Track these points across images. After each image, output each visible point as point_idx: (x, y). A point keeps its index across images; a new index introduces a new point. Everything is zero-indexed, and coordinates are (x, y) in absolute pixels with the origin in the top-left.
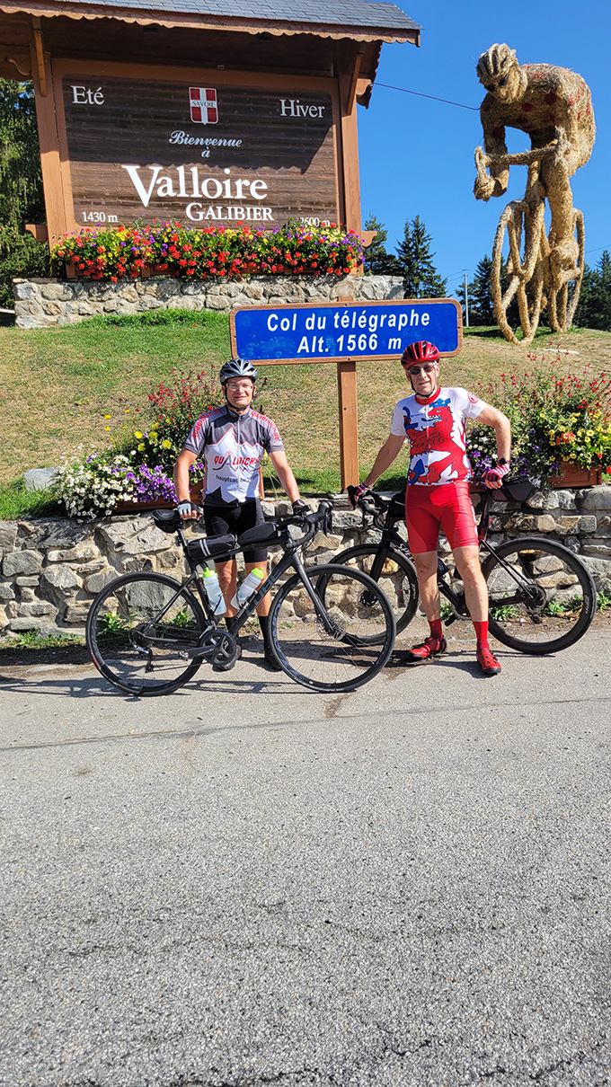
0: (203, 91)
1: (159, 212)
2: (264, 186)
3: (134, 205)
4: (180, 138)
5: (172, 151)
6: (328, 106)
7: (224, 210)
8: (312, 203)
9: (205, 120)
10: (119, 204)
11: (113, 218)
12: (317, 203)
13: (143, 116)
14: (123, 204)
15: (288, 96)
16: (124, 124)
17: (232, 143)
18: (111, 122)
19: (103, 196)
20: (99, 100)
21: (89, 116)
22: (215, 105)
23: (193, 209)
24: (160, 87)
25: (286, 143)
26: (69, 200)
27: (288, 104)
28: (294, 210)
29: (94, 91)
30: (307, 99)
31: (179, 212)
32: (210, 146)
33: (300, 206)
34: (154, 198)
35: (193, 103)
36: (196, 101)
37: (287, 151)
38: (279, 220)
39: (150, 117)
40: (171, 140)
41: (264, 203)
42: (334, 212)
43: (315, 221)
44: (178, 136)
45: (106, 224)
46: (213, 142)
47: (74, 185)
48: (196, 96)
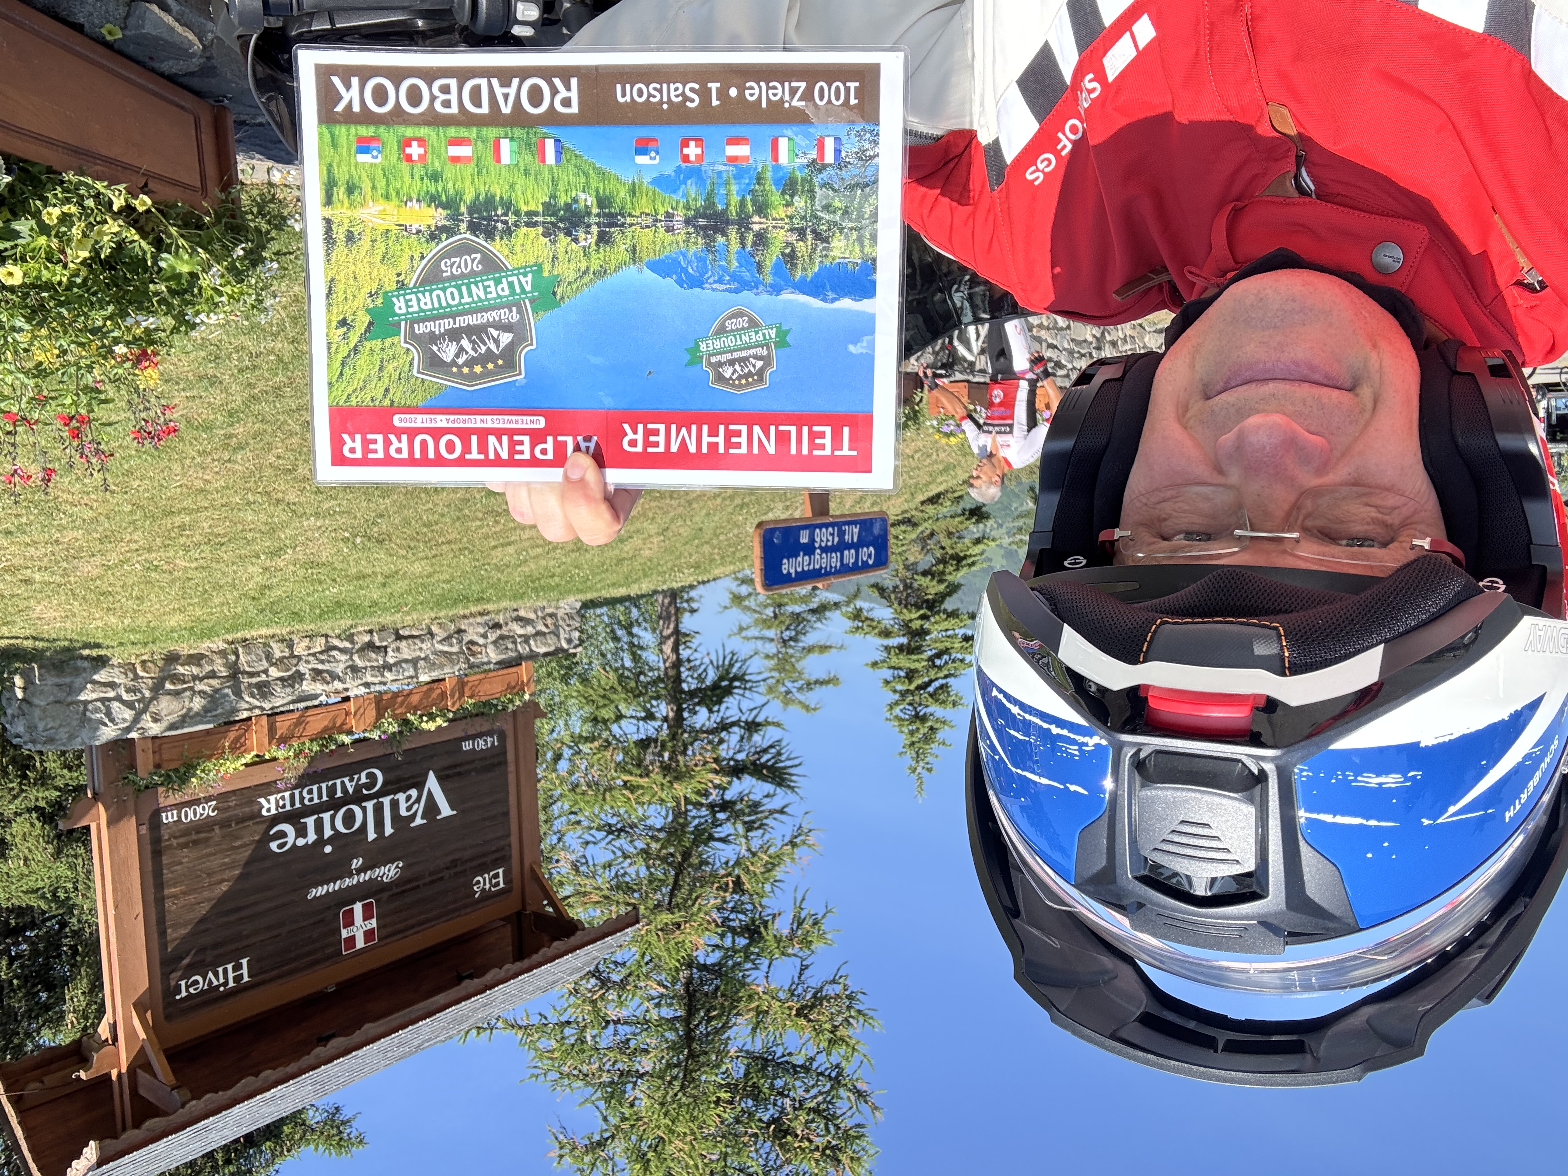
0: (360, 944)
1: (415, 768)
2: (274, 846)
4: (389, 872)
6: (175, 1001)
8: (195, 842)
9: (358, 908)
11: (467, 746)
13: (432, 882)
14: (455, 766)
15: (241, 989)
17: (321, 891)
18: (466, 861)
20: (478, 882)
21: (488, 859)
22: (345, 933)
25: (239, 921)
26: (510, 757)
28: (225, 823)
29: (483, 890)
32: (350, 875)
33: (218, 833)
35: (373, 923)
36: (369, 927)
39: (424, 884)
40: (401, 865)
43: (191, 815)
44: (392, 873)
45: (473, 737)
46: (348, 882)
47: (505, 774)
48: (369, 935)
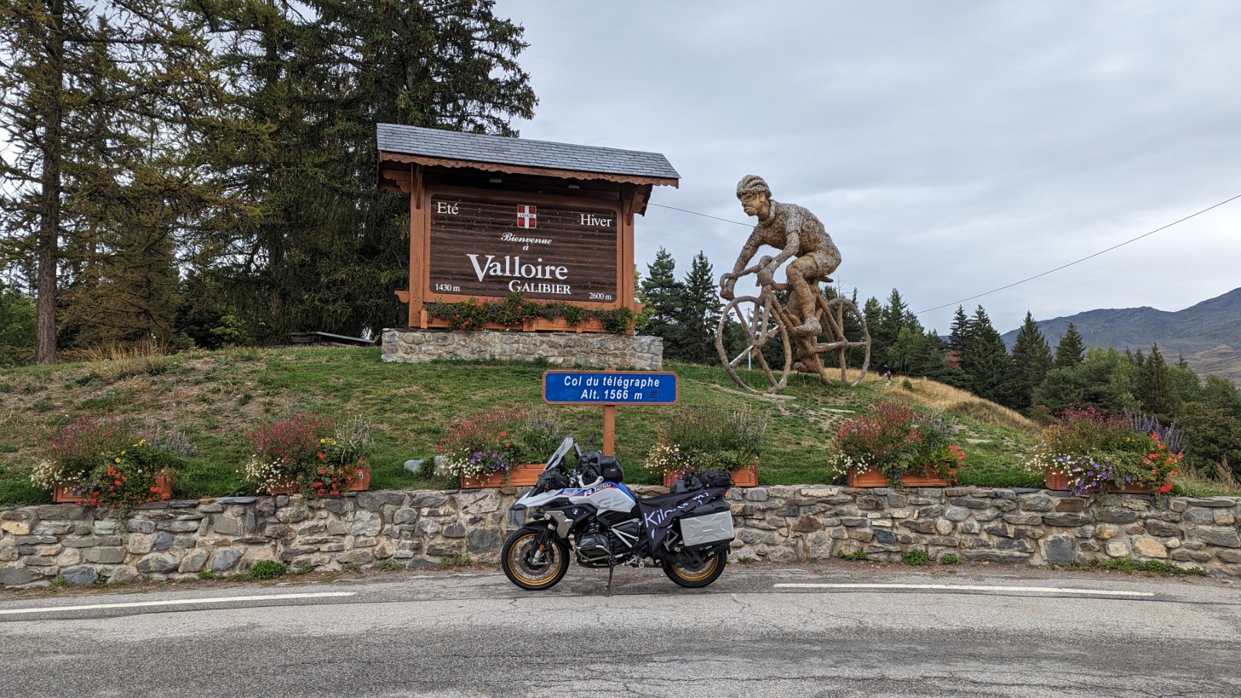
0: (527, 208)
1: (490, 286)
2: (566, 271)
3: (473, 281)
4: (508, 237)
5: (502, 245)
6: (614, 219)
7: (536, 287)
8: (597, 283)
9: (527, 226)
10: (461, 279)
11: (457, 289)
12: (603, 284)
13: (484, 223)
14: (465, 280)
15: (586, 211)
16: (470, 228)
17: (545, 242)
18: (462, 226)
19: (450, 273)
20: (455, 211)
21: (447, 222)
22: (535, 216)
23: (513, 284)
24: (497, 204)
25: (583, 243)
26: (428, 275)
27: (586, 217)
28: (586, 288)
29: (452, 205)
30: (600, 214)
31: (503, 286)
32: (529, 243)
33: (590, 285)
34: (487, 276)
35: (519, 215)
36: (522, 214)
37: (584, 248)
38: (573, 294)
39: (489, 223)
40: (502, 238)
41: (564, 282)
42: (615, 290)
43: (600, 296)
44: (507, 236)
45: (452, 292)
46: (531, 241)
47: (432, 266)
48: (522, 210)
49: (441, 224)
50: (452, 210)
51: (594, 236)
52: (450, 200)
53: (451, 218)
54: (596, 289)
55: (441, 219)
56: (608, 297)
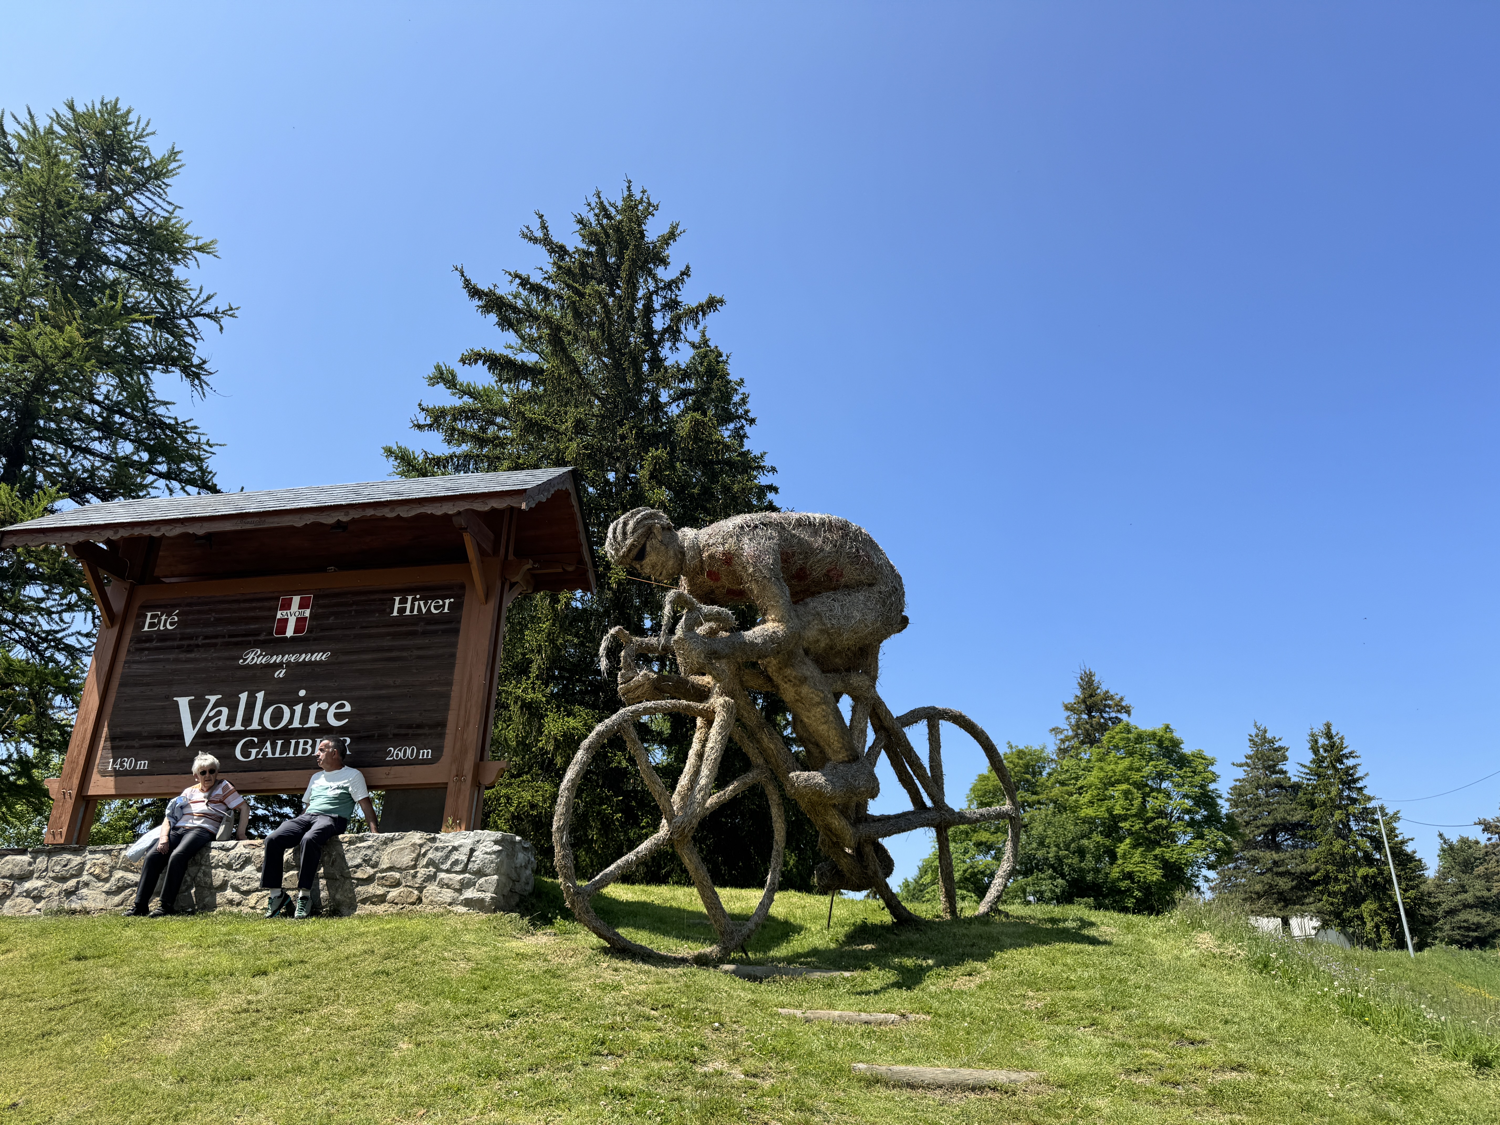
0: (296, 600)
2: (348, 708)
3: (173, 746)
4: (254, 657)
5: (239, 674)
6: (460, 597)
8: (410, 727)
9: (290, 632)
10: (154, 747)
11: (143, 765)
12: (419, 726)
13: (216, 637)
14: (161, 746)
16: (190, 649)
17: (318, 657)
18: (177, 647)
19: (140, 736)
20: (171, 624)
21: (154, 644)
22: (307, 613)
23: (245, 746)
25: (391, 649)
28: (384, 738)
30: (428, 593)
31: (227, 751)
32: (289, 664)
33: (393, 732)
34: (201, 735)
35: (280, 615)
36: (284, 612)
38: (356, 753)
39: (224, 637)
40: (241, 660)
41: (343, 731)
42: (442, 736)
43: (409, 752)
44: (251, 656)
45: (133, 772)
46: (293, 659)
48: (287, 606)
49: (143, 649)
50: (167, 623)
51: (413, 634)
52: (167, 608)
53: (164, 636)
54: (401, 740)
55: (146, 641)
56: (426, 753)
